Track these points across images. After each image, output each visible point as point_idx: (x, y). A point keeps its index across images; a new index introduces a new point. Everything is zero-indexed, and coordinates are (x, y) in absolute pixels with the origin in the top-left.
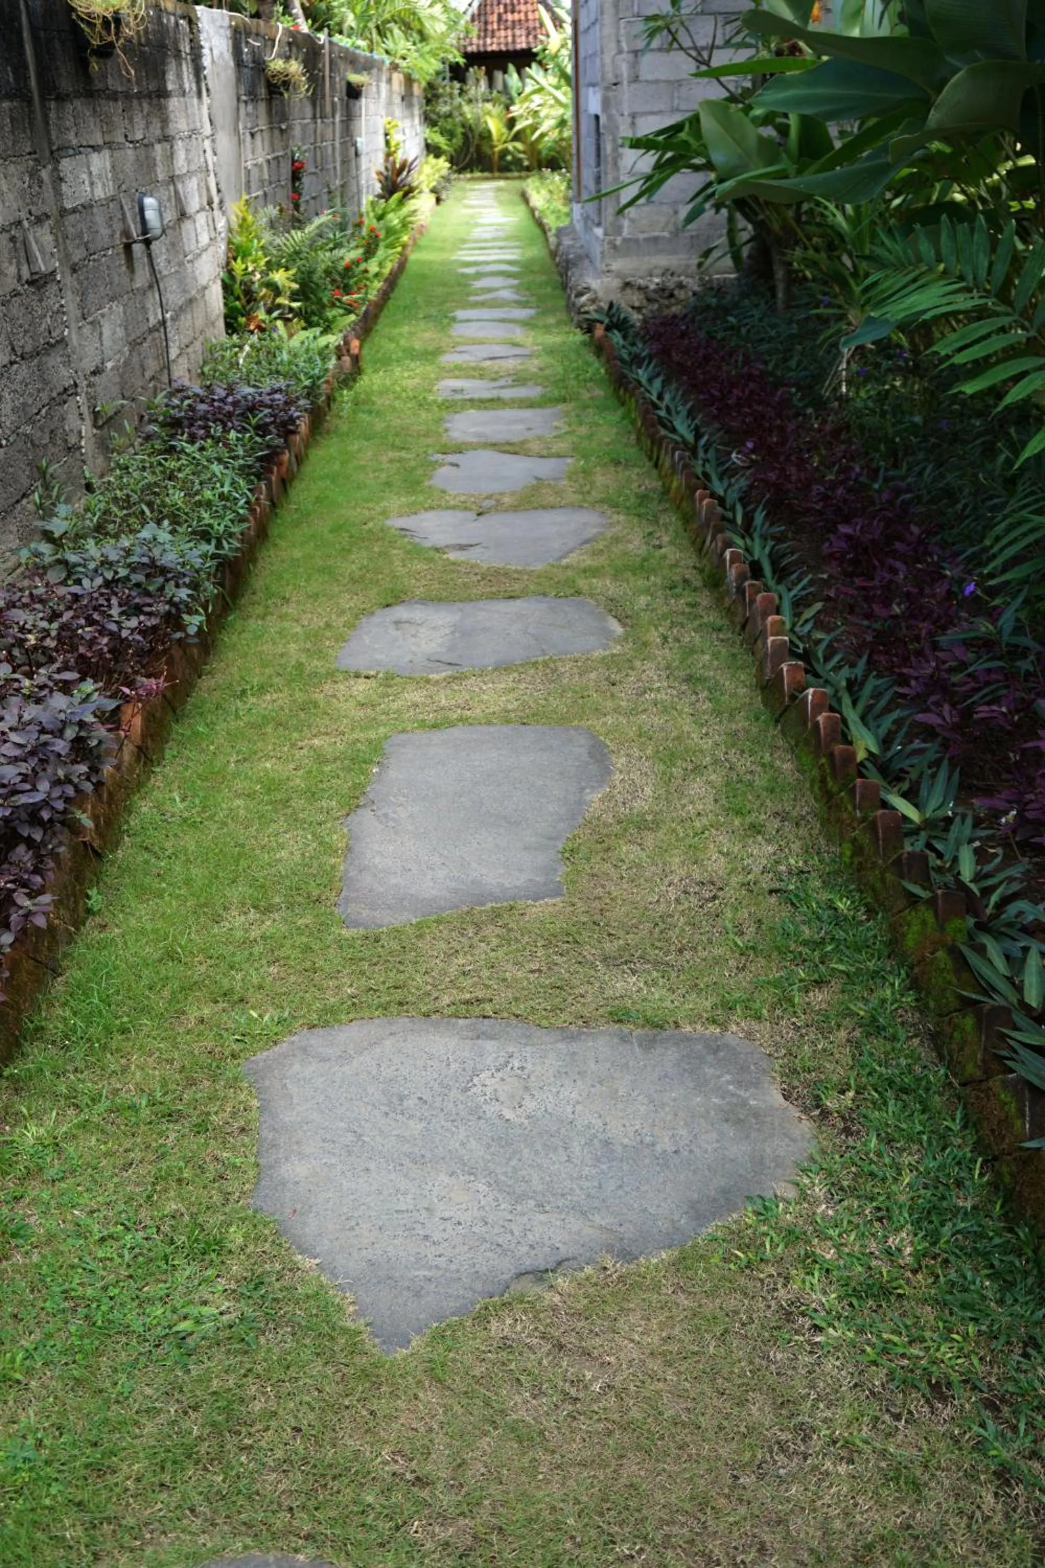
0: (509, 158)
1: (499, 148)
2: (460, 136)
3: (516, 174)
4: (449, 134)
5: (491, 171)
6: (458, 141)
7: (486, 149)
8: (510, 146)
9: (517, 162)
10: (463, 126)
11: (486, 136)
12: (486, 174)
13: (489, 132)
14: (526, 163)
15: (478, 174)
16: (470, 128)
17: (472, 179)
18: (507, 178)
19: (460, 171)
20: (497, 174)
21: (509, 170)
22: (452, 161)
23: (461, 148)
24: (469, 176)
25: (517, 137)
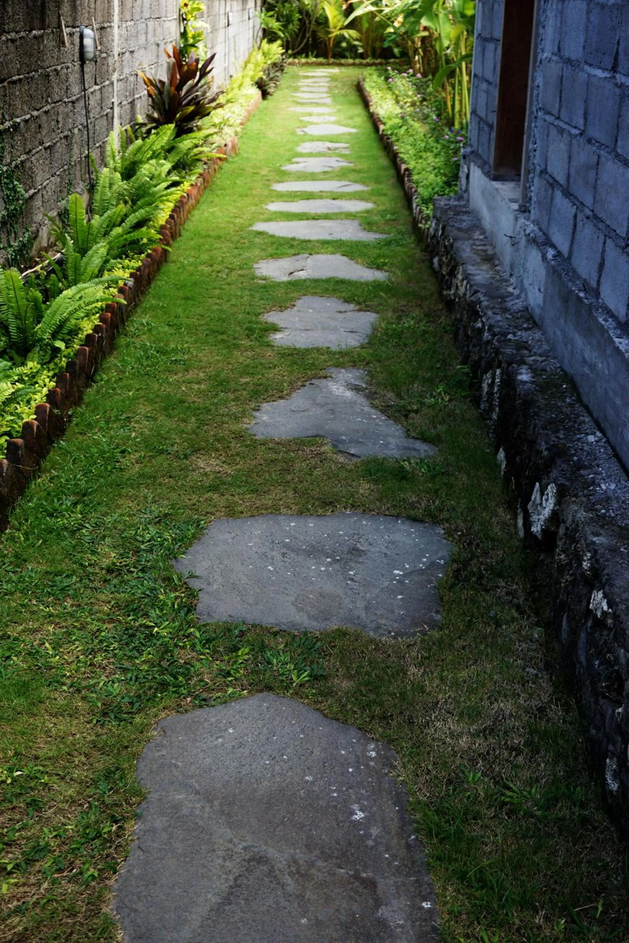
0: (344, 45)
1: (335, 33)
2: (296, 22)
3: (350, 61)
4: (286, 20)
5: (326, 56)
6: (294, 27)
7: (321, 34)
8: (346, 33)
9: (352, 49)
10: (300, 12)
11: (324, 22)
12: (321, 60)
13: (326, 19)
14: (361, 51)
15: (313, 59)
16: (308, 14)
17: (307, 64)
18: (341, 65)
19: (295, 56)
20: (332, 60)
21: (344, 57)
22: (286, 46)
23: (297, 35)
24: (304, 60)
25: (352, 25)
